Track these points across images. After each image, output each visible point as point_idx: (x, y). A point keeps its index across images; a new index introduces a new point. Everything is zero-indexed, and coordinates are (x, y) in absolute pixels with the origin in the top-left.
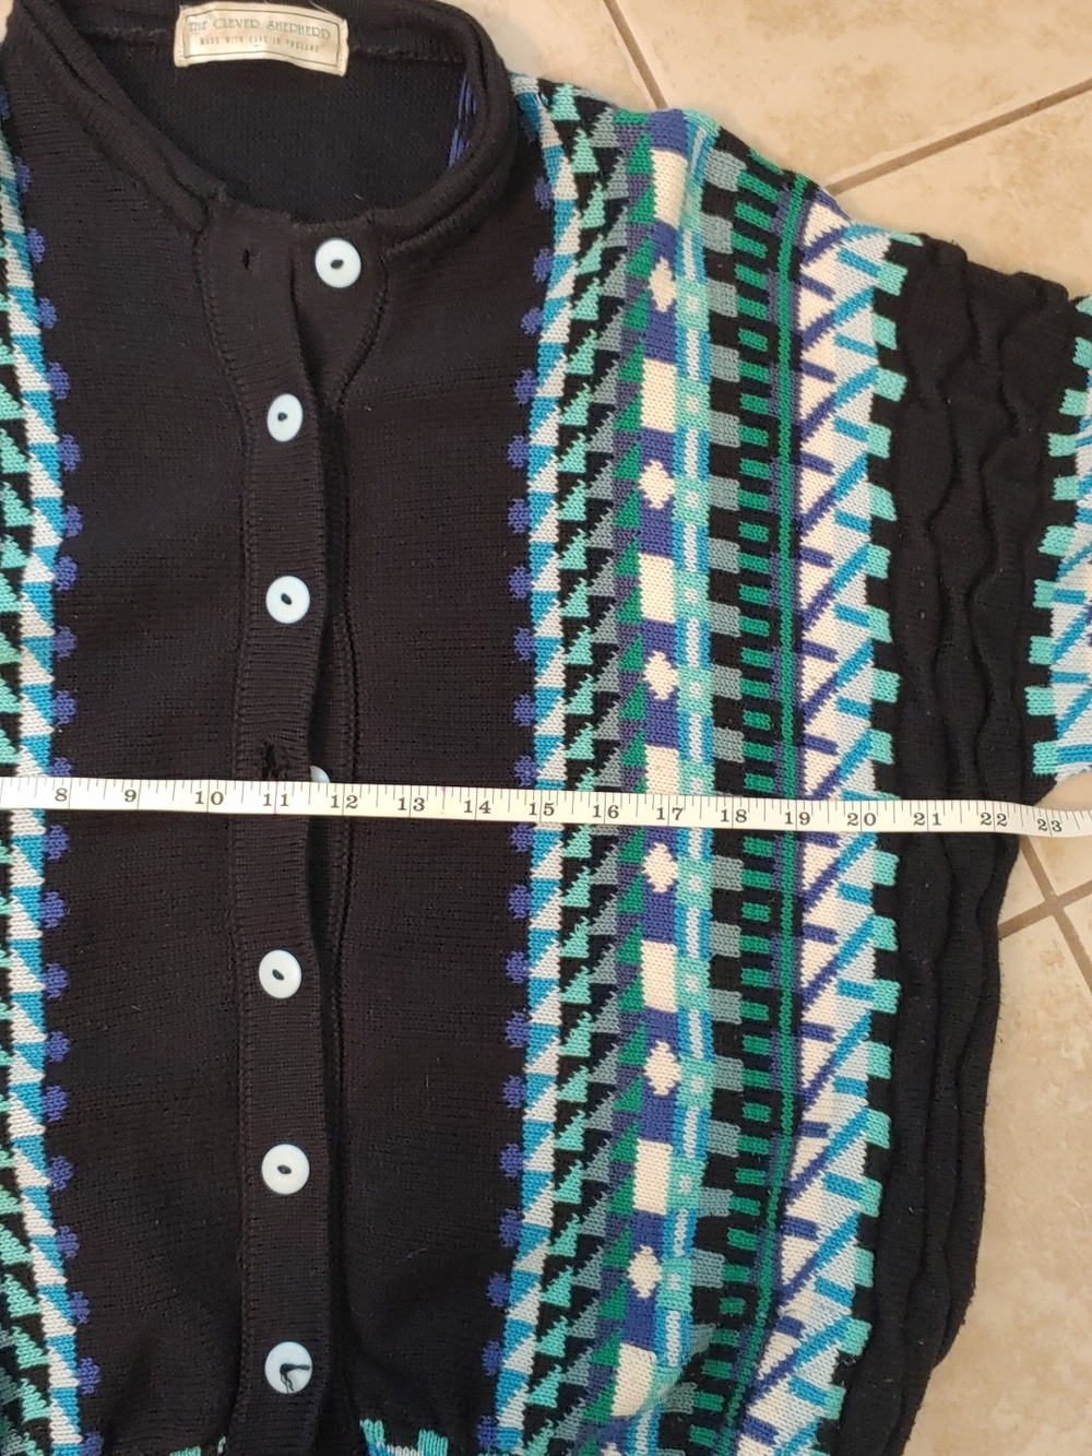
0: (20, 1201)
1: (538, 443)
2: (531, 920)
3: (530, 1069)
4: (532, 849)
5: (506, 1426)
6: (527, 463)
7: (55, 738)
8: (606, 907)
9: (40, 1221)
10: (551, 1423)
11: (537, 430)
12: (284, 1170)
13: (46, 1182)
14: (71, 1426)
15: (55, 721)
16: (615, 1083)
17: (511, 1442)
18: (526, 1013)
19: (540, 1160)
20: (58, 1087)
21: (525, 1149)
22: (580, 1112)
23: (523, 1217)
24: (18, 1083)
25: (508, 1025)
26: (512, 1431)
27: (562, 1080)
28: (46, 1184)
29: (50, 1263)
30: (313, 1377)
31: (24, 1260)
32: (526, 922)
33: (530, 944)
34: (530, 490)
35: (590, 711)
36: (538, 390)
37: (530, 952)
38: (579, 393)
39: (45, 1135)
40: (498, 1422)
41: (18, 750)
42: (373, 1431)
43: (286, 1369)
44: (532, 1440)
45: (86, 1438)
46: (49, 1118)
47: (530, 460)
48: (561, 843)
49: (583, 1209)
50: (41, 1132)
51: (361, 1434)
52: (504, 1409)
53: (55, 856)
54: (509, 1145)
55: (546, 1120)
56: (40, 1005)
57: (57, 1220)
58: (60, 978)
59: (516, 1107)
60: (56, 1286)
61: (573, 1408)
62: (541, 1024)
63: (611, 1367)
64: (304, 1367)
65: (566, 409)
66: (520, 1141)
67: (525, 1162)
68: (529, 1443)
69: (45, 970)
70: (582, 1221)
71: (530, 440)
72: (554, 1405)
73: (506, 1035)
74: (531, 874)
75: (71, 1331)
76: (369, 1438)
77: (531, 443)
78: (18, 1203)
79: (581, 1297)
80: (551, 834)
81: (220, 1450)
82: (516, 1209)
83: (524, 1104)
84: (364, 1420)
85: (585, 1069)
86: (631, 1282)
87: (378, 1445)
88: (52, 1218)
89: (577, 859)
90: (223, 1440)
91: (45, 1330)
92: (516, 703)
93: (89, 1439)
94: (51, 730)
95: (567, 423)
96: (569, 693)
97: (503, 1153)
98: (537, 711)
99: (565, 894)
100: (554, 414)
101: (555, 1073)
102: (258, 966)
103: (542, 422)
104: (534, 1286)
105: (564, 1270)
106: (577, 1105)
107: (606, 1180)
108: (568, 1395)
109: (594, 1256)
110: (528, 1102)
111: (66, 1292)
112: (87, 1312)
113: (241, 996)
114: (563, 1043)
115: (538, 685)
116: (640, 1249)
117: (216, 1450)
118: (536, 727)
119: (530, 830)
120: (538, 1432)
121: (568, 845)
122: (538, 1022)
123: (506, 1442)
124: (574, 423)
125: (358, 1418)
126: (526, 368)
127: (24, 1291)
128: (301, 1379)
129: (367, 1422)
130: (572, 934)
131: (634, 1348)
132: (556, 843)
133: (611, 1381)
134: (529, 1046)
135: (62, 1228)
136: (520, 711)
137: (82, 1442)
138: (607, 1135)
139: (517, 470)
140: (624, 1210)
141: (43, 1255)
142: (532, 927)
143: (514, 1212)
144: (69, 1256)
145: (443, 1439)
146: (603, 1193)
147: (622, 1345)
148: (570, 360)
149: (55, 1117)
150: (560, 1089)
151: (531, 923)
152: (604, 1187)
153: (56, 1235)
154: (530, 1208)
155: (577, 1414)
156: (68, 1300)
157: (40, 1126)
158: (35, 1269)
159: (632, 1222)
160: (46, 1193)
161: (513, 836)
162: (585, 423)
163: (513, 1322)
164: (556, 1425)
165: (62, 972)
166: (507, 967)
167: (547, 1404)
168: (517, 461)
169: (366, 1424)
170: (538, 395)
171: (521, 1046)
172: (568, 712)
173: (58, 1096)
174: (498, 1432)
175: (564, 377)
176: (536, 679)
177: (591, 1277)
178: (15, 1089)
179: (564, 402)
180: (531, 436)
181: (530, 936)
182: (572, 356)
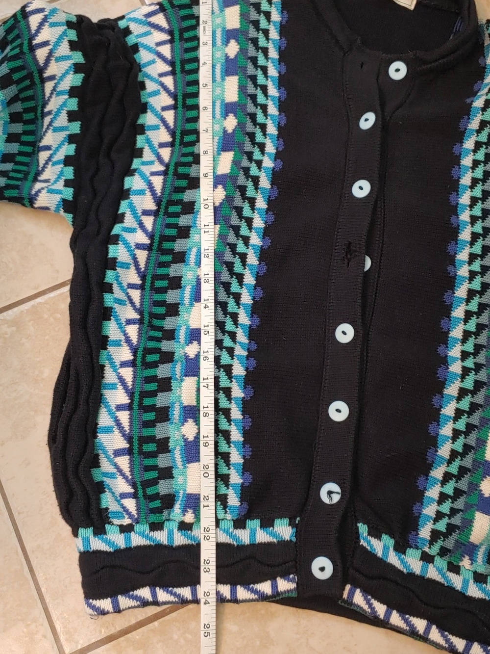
0: (231, 403)
1: (466, 147)
2: (450, 332)
3: (446, 392)
4: (453, 304)
5: (421, 536)
6: (461, 154)
7: (265, 229)
8: (483, 333)
9: (237, 412)
10: (442, 539)
11: (466, 142)
12: (338, 411)
13: (243, 395)
14: (237, 498)
15: (266, 223)
16: (482, 404)
17: (424, 544)
18: (447, 366)
19: (446, 430)
20: (253, 359)
21: (440, 425)
22: (465, 414)
23: (438, 451)
24: (237, 354)
25: (438, 370)
26: (424, 539)
27: (459, 399)
28: (242, 396)
29: (238, 431)
30: (341, 498)
31: (227, 429)
32: (448, 333)
33: (448, 342)
34: (461, 164)
35: (480, 253)
36: (469, 125)
37: (448, 345)
38: (485, 128)
39: (246, 375)
40: (419, 534)
41: (251, 232)
42: (363, 529)
43: (330, 493)
44: (433, 545)
45: (242, 504)
46: (248, 369)
47: (462, 153)
48: (465, 303)
49: (463, 455)
50: (245, 374)
51: (357, 528)
52: (422, 529)
53: (261, 274)
54: (433, 422)
55: (450, 415)
56: (248, 329)
57: (244, 412)
58: (257, 321)
59: (437, 407)
60: (238, 442)
61: (453, 534)
62: (453, 372)
63: (471, 520)
64: (337, 493)
65: (479, 134)
66: (438, 422)
67: (440, 430)
68: (432, 546)
69: (252, 316)
70: (462, 460)
71: (463, 145)
72: (445, 531)
73: (438, 374)
74: (451, 314)
75: (242, 461)
76: (360, 531)
77: (463, 147)
78: (230, 404)
79: (458, 493)
80: (461, 299)
81: (297, 522)
82: (435, 447)
83: (441, 407)
84: (359, 523)
85: (470, 395)
86: (481, 491)
87: (364, 535)
88: (242, 411)
89: (472, 311)
90: (298, 519)
91: (231, 459)
92: (449, 244)
93: (243, 505)
94: (264, 225)
95: (479, 140)
96: (472, 244)
97: (430, 425)
98: (458, 249)
99: (467, 305)
100: (474, 136)
101: (456, 395)
102: (335, 330)
103: (469, 139)
104: (438, 484)
105: (452, 480)
106: (464, 411)
107: (474, 445)
108: (451, 528)
109: (465, 476)
110: (443, 406)
111: (242, 444)
112: (250, 454)
113: (327, 341)
114: (462, 381)
115: (459, 238)
116: (486, 478)
117: (295, 522)
118: (457, 256)
119: (452, 295)
120: (436, 542)
121: (468, 305)
122: (452, 371)
123: (421, 543)
124: (481, 141)
125: (357, 521)
126: (465, 115)
127: (225, 442)
128: (336, 498)
129: (361, 524)
130: (467, 341)
131: (482, 514)
132: (463, 303)
133: (471, 525)
134: (447, 380)
135: (246, 415)
136: (450, 248)
137: (240, 506)
138: (476, 427)
139: (456, 156)
140: (481, 459)
141: (235, 428)
142: (450, 335)
143: (434, 449)
144: (246, 428)
145: (392, 540)
146: (472, 450)
147: (476, 512)
148: (483, 114)
149: (251, 369)
150: (458, 403)
151: (450, 334)
152: (473, 448)
153: (243, 419)
154: (441, 449)
155: (455, 536)
156: (243, 448)
157: (245, 372)
158: (231, 433)
159: (483, 465)
160: (242, 400)
161: (445, 297)
162: (486, 141)
163: (427, 496)
164: (444, 540)
165: (258, 319)
166: (438, 350)
167: (441, 530)
168: (457, 153)
169: (360, 525)
170: (469, 127)
171: (443, 380)
172: (471, 251)
173: (253, 362)
174: (418, 538)
175: (480, 121)
176: (459, 235)
177: (463, 485)
178: (236, 356)
179: (479, 132)
180: (463, 144)
181: (449, 339)
182: (484, 113)
